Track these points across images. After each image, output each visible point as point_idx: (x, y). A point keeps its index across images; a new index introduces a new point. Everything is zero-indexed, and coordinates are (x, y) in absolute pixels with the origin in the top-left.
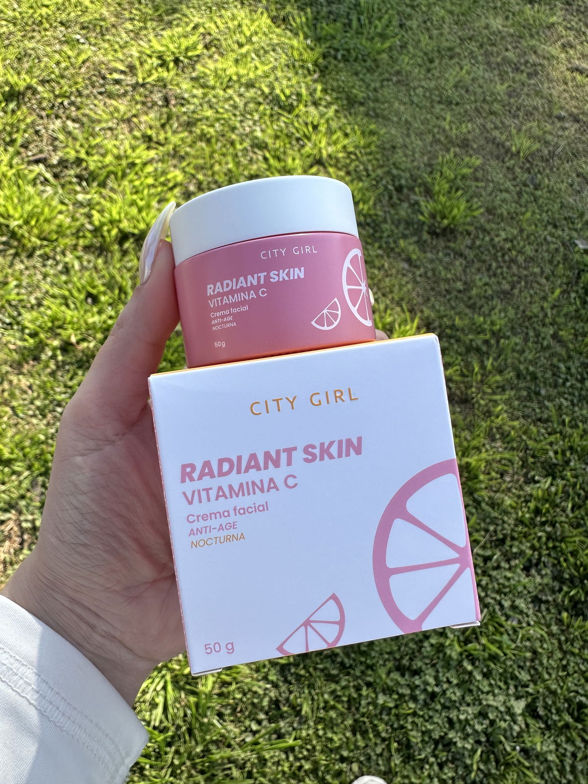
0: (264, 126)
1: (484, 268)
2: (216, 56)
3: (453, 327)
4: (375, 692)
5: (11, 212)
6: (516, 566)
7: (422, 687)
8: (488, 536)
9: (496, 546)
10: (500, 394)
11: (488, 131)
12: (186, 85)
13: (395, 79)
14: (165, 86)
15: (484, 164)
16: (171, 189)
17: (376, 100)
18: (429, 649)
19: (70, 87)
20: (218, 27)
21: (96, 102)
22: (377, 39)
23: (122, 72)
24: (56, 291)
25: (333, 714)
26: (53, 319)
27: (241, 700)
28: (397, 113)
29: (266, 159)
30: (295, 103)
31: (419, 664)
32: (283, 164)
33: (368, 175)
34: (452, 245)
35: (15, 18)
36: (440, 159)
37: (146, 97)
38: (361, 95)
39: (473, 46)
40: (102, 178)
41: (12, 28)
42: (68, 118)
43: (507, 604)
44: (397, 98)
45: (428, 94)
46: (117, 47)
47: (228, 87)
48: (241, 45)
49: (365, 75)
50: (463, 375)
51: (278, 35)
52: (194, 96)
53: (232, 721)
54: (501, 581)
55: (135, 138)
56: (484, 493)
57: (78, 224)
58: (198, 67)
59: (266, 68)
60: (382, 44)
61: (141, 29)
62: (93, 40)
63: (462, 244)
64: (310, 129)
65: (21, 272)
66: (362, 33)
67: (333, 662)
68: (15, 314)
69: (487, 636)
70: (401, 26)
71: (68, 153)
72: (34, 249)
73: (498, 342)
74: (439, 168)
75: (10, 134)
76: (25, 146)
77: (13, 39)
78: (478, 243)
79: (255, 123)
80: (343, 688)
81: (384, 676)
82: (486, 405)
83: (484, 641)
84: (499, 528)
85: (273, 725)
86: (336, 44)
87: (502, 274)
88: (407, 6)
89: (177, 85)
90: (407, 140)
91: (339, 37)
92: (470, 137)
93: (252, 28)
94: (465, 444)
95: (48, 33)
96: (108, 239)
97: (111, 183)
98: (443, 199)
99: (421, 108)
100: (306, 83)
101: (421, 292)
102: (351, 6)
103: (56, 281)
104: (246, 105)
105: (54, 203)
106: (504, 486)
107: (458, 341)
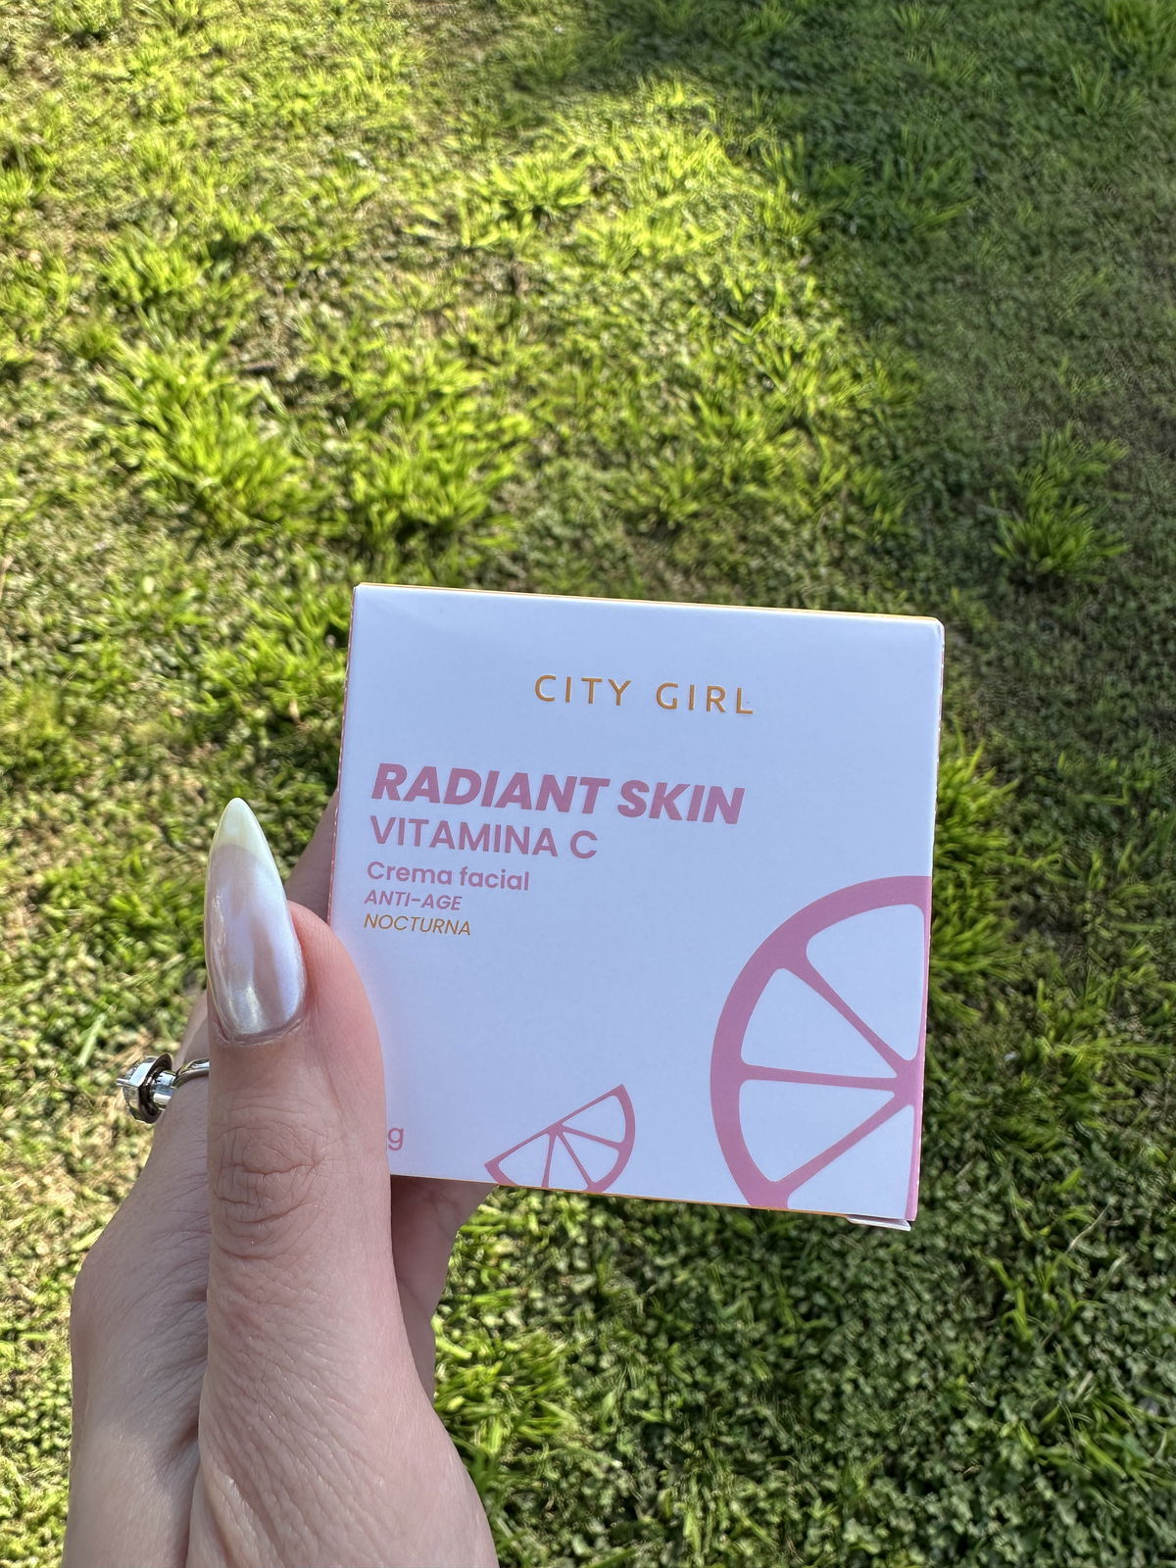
0: (695, 346)
1: (1122, 665)
2: (613, 209)
3: (1050, 773)
4: (839, 1514)
5: (201, 459)
6: (1160, 1290)
7: (942, 1519)
8: (1101, 1216)
9: (1119, 1241)
10: (1142, 921)
11: (1143, 396)
12: (551, 258)
13: (959, 280)
14: (511, 257)
15: (1133, 457)
16: (507, 447)
17: (921, 317)
18: (962, 1440)
19: (334, 243)
20: (621, 157)
21: (378, 274)
22: (928, 202)
23: (433, 225)
24: (268, 615)
25: (747, 1547)
26: (259, 669)
27: (557, 1484)
28: (961, 345)
29: (694, 408)
30: (760, 309)
31: (939, 1469)
32: (726, 420)
33: (895, 458)
34: (1058, 610)
35: (245, 114)
36: (1044, 439)
37: (473, 272)
38: (891, 305)
39: (1122, 230)
40: (375, 414)
41: (236, 128)
42: (323, 298)
43: (1137, 1368)
44: (962, 316)
45: (1024, 313)
46: (426, 178)
47: (632, 267)
48: (662, 193)
49: (900, 266)
50: (1066, 872)
51: (735, 179)
52: (565, 279)
53: (535, 1528)
54: (1127, 1317)
55: (447, 347)
56: (1099, 1123)
57: (321, 495)
58: (579, 227)
59: (709, 239)
60: (940, 210)
61: (475, 149)
62: (382, 163)
63: (1079, 609)
64: (787, 358)
65: (208, 573)
66: (900, 190)
67: (754, 1435)
68: (188, 649)
69: (1091, 1433)
70: (978, 181)
71: (315, 363)
72: (237, 533)
73: (1144, 815)
74: (1041, 456)
75: (213, 318)
76: (238, 343)
77: (236, 150)
78: (1112, 611)
79: (678, 338)
80: (772, 1495)
81: (861, 1483)
82: (1112, 941)
83: (1083, 1439)
84: (1128, 1202)
85: (619, 1551)
86: (848, 204)
87: (1159, 677)
88: (992, 145)
89: (536, 256)
90: (979, 398)
91: (854, 193)
92: (1106, 402)
93: (688, 164)
94: (1064, 1015)
95: (302, 145)
96: (378, 529)
97: (393, 427)
98: (1046, 518)
99: (1009, 340)
100: (785, 273)
101: (989, 696)
102: (883, 137)
103: (271, 595)
104: (663, 303)
105: (284, 451)
106: (1141, 1116)
107: (1060, 802)
